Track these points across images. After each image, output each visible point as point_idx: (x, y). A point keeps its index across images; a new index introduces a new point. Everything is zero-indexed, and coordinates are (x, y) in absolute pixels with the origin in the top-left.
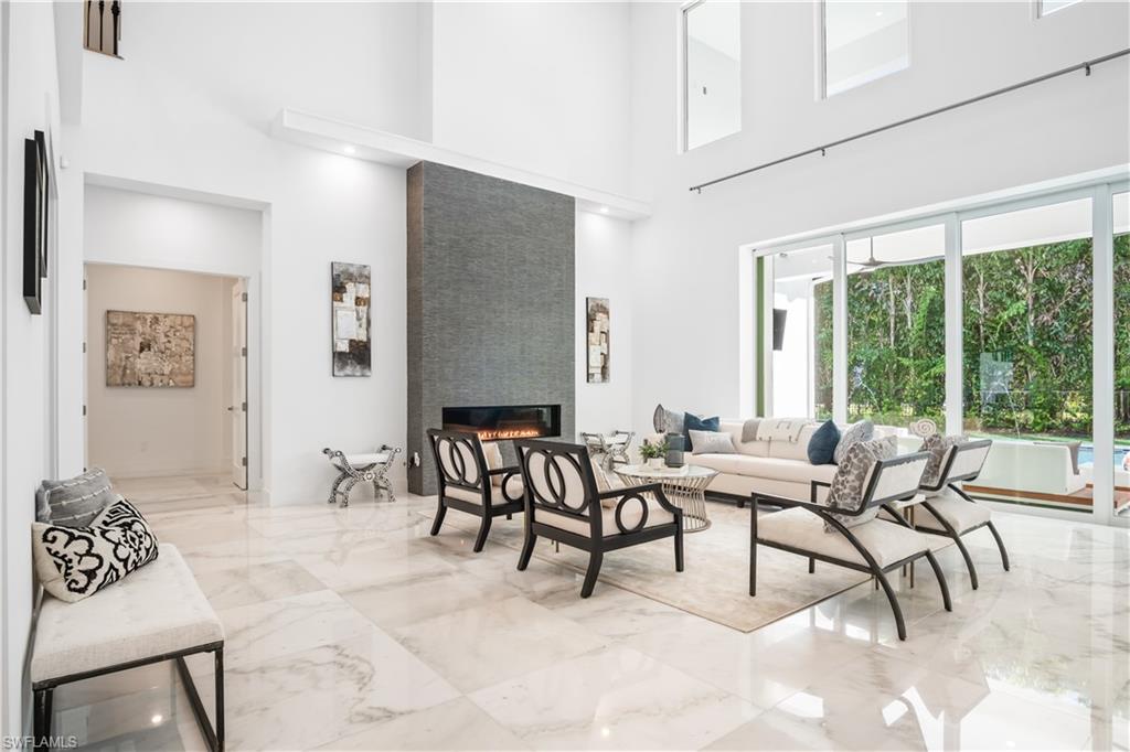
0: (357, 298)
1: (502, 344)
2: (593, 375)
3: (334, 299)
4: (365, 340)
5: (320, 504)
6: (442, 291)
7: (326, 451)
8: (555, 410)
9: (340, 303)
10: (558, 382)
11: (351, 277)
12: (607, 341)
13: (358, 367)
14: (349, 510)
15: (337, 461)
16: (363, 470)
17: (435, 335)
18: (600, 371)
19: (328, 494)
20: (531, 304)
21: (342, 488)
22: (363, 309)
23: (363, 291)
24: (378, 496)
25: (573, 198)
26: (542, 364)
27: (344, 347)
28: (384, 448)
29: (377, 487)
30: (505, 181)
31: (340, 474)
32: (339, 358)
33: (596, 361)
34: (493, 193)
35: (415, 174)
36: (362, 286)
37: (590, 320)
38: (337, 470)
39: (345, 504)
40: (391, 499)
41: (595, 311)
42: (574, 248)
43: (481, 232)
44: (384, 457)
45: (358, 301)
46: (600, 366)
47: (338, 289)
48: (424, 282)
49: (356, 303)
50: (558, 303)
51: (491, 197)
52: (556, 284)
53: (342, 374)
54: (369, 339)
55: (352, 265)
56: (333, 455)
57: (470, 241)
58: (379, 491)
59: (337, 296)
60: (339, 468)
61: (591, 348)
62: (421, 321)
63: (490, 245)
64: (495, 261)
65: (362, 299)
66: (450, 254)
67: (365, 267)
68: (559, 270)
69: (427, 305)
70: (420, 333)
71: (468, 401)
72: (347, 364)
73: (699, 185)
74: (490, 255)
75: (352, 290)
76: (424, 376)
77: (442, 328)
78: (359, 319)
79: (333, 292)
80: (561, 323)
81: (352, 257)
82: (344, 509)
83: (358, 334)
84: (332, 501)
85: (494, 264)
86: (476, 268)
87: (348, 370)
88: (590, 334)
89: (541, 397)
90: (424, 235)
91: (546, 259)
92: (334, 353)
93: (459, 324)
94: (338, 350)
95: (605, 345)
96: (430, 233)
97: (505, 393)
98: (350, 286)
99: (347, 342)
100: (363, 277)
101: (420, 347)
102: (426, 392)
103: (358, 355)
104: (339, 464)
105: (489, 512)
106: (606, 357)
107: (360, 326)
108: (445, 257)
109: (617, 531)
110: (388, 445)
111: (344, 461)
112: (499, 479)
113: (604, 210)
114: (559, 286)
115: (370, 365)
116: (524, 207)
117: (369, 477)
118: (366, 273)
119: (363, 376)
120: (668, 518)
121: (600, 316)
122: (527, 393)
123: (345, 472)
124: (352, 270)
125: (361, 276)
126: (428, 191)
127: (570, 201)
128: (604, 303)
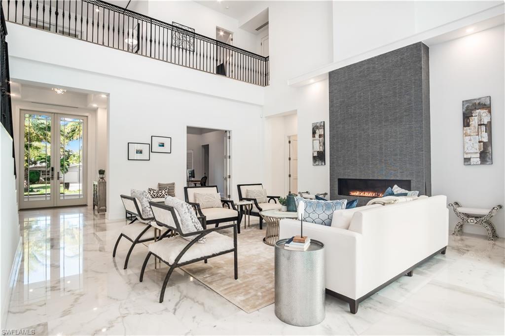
1: (368, 146)
3: (313, 137)
4: (323, 151)
11: (318, 128)
12: (489, 131)
22: (321, 139)
23: (321, 132)
26: (396, 155)
32: (315, 159)
33: (474, 148)
37: (467, 116)
49: (319, 137)
53: (316, 164)
57: (350, 98)
65: (321, 135)
67: (322, 122)
71: (350, 175)
72: (317, 161)
74: (360, 101)
75: (318, 132)
78: (320, 143)
79: (313, 134)
80: (410, 128)
81: (318, 120)
83: (321, 149)
89: (394, 175)
93: (345, 139)
94: (314, 155)
95: (485, 135)
99: (317, 152)
100: (321, 127)
103: (321, 157)
106: (487, 144)
107: (320, 146)
115: (325, 161)
119: (322, 165)
121: (480, 112)
124: (318, 125)
127: (418, 46)
128: (483, 101)
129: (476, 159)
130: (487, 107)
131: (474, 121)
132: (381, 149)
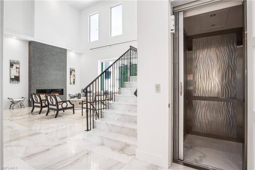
0: (16, 67)
1: (50, 77)
2: (71, 83)
3: (10, 67)
4: (18, 76)
5: (7, 109)
6: (36, 67)
7: (8, 98)
8: (62, 90)
9: (12, 68)
10: (63, 84)
11: (15, 63)
12: (75, 77)
13: (16, 81)
14: (14, 110)
15: (11, 100)
16: (17, 102)
17: (35, 75)
18: (73, 82)
19: (9, 107)
20: (57, 69)
21: (12, 106)
22: (18, 70)
23: (18, 66)
24: (21, 107)
25: (66, 49)
26: (60, 81)
27: (13, 77)
28: (23, 98)
29: (21, 105)
30: (51, 46)
31: (12, 103)
32: (12, 80)
33: (72, 81)
34: (49, 48)
35: (30, 43)
36: (17, 65)
37: (71, 72)
38: (11, 102)
39: (13, 109)
40: (24, 107)
41: (72, 71)
42: (66, 59)
43: (45, 55)
44: (23, 99)
45: (17, 68)
46: (73, 81)
47: (12, 65)
48: (32, 65)
49: (16, 68)
50: (63, 69)
51: (48, 48)
52: (62, 66)
53: (12, 83)
54: (19, 76)
55: (15, 61)
56: (10, 99)
57: (43, 57)
58: (21, 106)
59: (11, 67)
60: (12, 102)
61: (71, 78)
62: (31, 72)
63: (48, 58)
64: (49, 61)
65: (18, 67)
66: (38, 59)
67: (18, 61)
68: (63, 63)
69: (33, 69)
70: (31, 75)
71: (42, 88)
72: (14, 81)
73: (92, 48)
74: (47, 60)
75: (15, 66)
76: (32, 83)
77: (36, 74)
78: (17, 71)
79: (10, 66)
80: (64, 73)
81: (15, 59)
82: (13, 110)
83: (16, 75)
84: (10, 108)
85: (49, 62)
86: (44, 62)
87: (14, 82)
88: (71, 75)
89: (59, 87)
90: (32, 55)
91: (60, 61)
92: (11, 79)
93: (40, 73)
94: (12, 78)
95: (74, 77)
96: (34, 55)
97: (51, 86)
98: (14, 65)
99: (14, 76)
100: (18, 63)
101: (31, 78)
102: (33, 87)
103: (17, 79)
104: (12, 101)
105: (42, 107)
106: (74, 80)
107: (17, 73)
108: (37, 60)
109: (62, 108)
110: (24, 97)
111: (13, 100)
112: (44, 101)
113: (74, 52)
114: (63, 66)
115: (19, 81)
116: (55, 51)
117: (19, 103)
118: (19, 62)
119: (18, 83)
120: (72, 106)
121: (73, 72)
122: (56, 87)
123: (13, 103)
124: (15, 62)
125: (17, 63)
126: (33, 47)
127: (66, 50)
128: (74, 69)
129: (72, 83)
130: (74, 71)
131: (72, 74)
132: (55, 79)
